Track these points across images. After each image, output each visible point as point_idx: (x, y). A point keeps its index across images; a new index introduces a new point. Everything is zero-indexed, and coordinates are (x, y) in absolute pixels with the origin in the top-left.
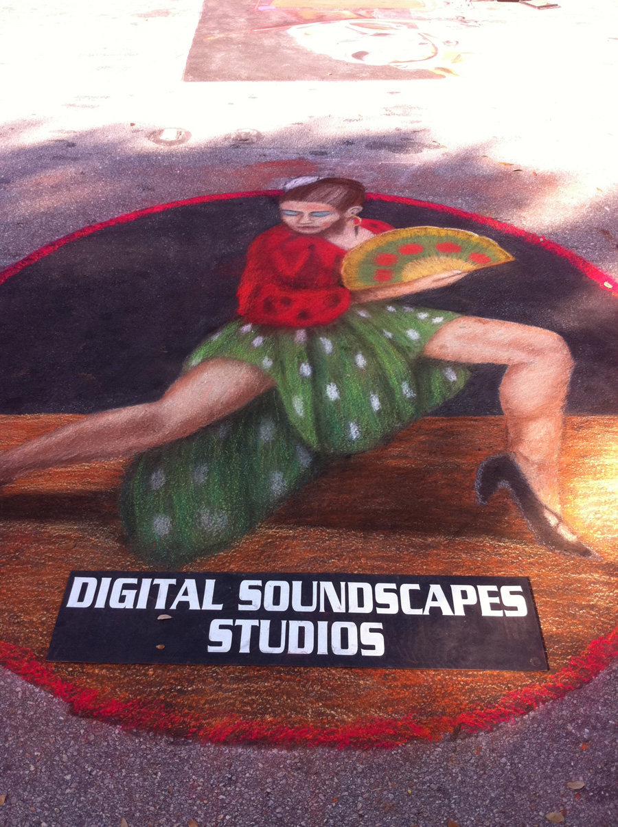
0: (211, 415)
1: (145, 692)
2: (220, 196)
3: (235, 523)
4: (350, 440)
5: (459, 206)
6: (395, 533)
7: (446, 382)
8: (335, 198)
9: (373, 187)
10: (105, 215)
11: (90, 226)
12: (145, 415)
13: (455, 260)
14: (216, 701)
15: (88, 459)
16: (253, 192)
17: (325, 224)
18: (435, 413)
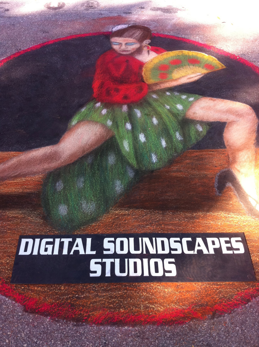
0: (84, 151)
1: (60, 299)
2: (81, 35)
3: (99, 208)
4: (153, 163)
5: (197, 40)
6: (177, 211)
7: (197, 131)
8: (137, 36)
9: (155, 30)
10: (25, 46)
11: (18, 52)
12: (51, 152)
13: (197, 68)
14: (96, 302)
15: (25, 175)
16: (97, 33)
17: (133, 49)
18: (193, 148)
